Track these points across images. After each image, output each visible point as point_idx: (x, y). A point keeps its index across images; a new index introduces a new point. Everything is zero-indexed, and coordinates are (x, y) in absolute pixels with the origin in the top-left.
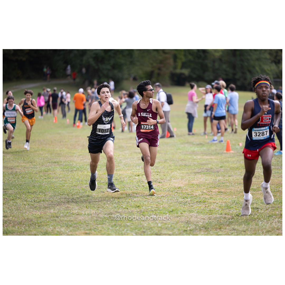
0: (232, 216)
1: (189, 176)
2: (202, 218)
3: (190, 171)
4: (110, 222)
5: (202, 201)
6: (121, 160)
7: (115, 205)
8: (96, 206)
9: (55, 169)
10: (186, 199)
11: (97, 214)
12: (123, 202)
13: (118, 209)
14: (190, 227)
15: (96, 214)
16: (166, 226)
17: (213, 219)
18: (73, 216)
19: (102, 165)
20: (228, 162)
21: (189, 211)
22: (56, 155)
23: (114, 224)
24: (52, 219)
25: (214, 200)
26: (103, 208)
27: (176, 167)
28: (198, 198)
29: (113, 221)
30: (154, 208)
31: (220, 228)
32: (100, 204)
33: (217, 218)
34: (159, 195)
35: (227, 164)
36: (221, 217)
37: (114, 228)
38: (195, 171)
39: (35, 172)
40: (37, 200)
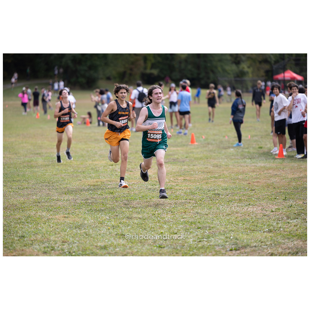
0: (196, 201)
4: (87, 207)
5: (169, 188)
6: (96, 152)
7: (91, 191)
8: (74, 193)
9: (37, 160)
13: (93, 196)
15: (74, 200)
17: (179, 204)
18: (54, 201)
20: (192, 152)
22: (38, 147)
23: (90, 208)
24: (34, 204)
25: (180, 187)
26: (80, 195)
32: (78, 191)
33: (182, 203)
35: (191, 155)
36: (186, 202)
37: (90, 212)
39: (19, 163)
40: (21, 188)
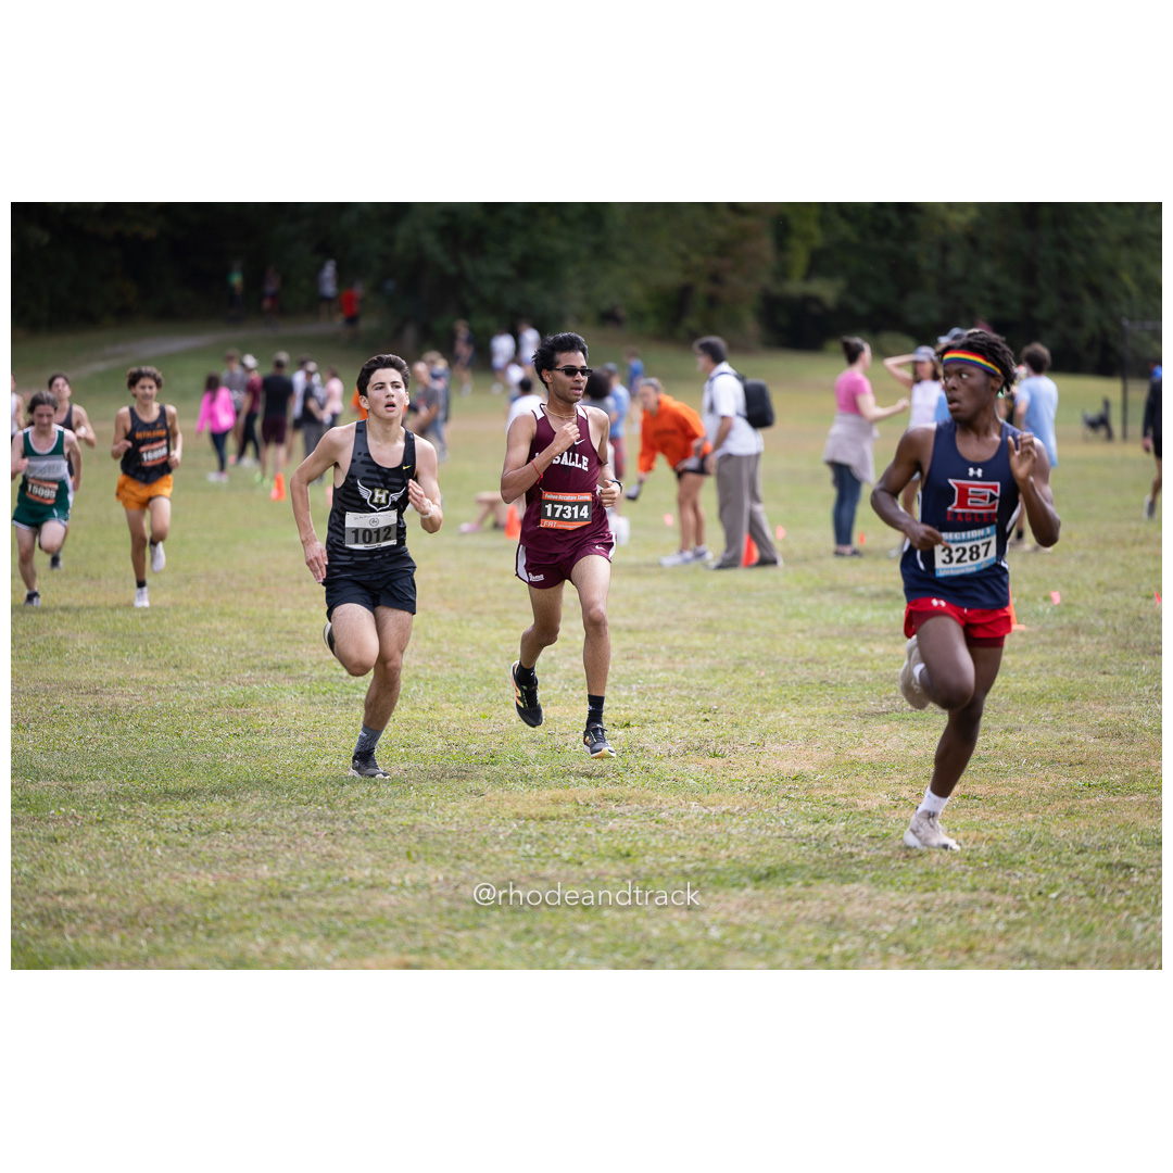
0: (1019, 897)
1: (840, 729)
2: (895, 903)
3: (843, 708)
4: (509, 917)
7: (528, 846)
8: (448, 852)
9: (277, 697)
10: (827, 825)
11: (452, 886)
12: (563, 835)
13: (540, 867)
14: (841, 943)
15: (449, 885)
16: (744, 937)
17: (939, 911)
18: (354, 892)
19: (474, 680)
21: (840, 875)
22: (281, 636)
23: (523, 926)
24: (264, 904)
26: (479, 861)
27: (784, 693)
28: (878, 821)
29: (519, 916)
30: (690, 862)
31: (970, 950)
32: (466, 843)
33: (956, 905)
34: (711, 809)
36: (973, 901)
37: (523, 944)
38: (863, 707)
39: (192, 707)
40: (200, 827)
